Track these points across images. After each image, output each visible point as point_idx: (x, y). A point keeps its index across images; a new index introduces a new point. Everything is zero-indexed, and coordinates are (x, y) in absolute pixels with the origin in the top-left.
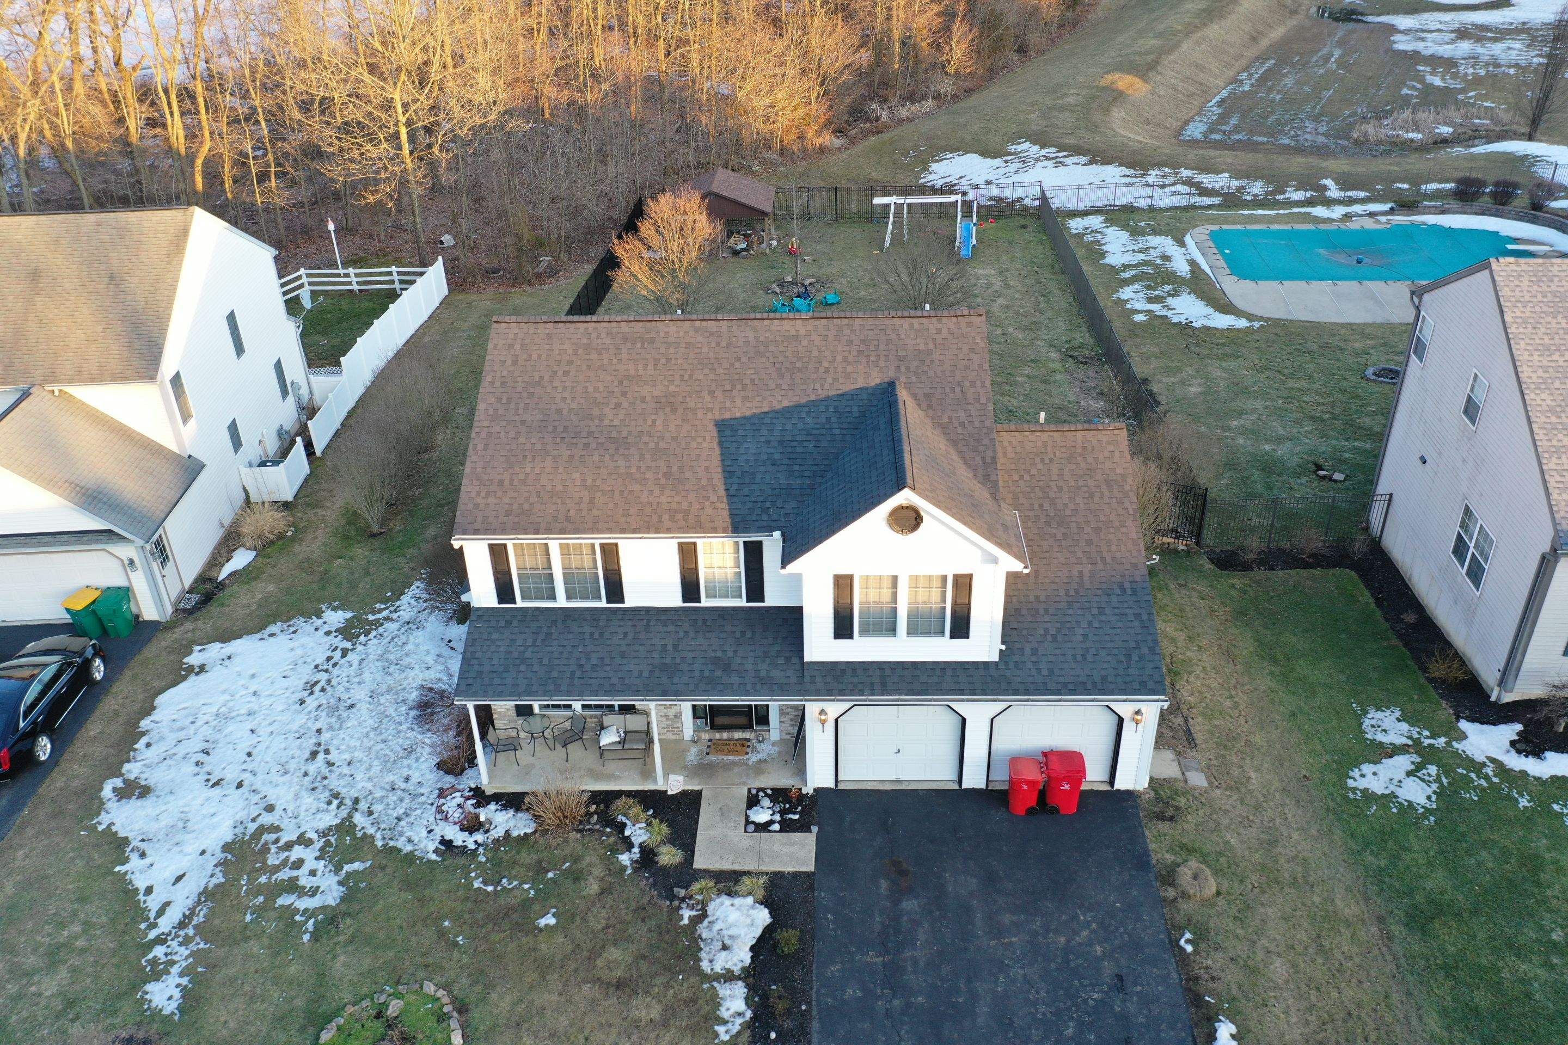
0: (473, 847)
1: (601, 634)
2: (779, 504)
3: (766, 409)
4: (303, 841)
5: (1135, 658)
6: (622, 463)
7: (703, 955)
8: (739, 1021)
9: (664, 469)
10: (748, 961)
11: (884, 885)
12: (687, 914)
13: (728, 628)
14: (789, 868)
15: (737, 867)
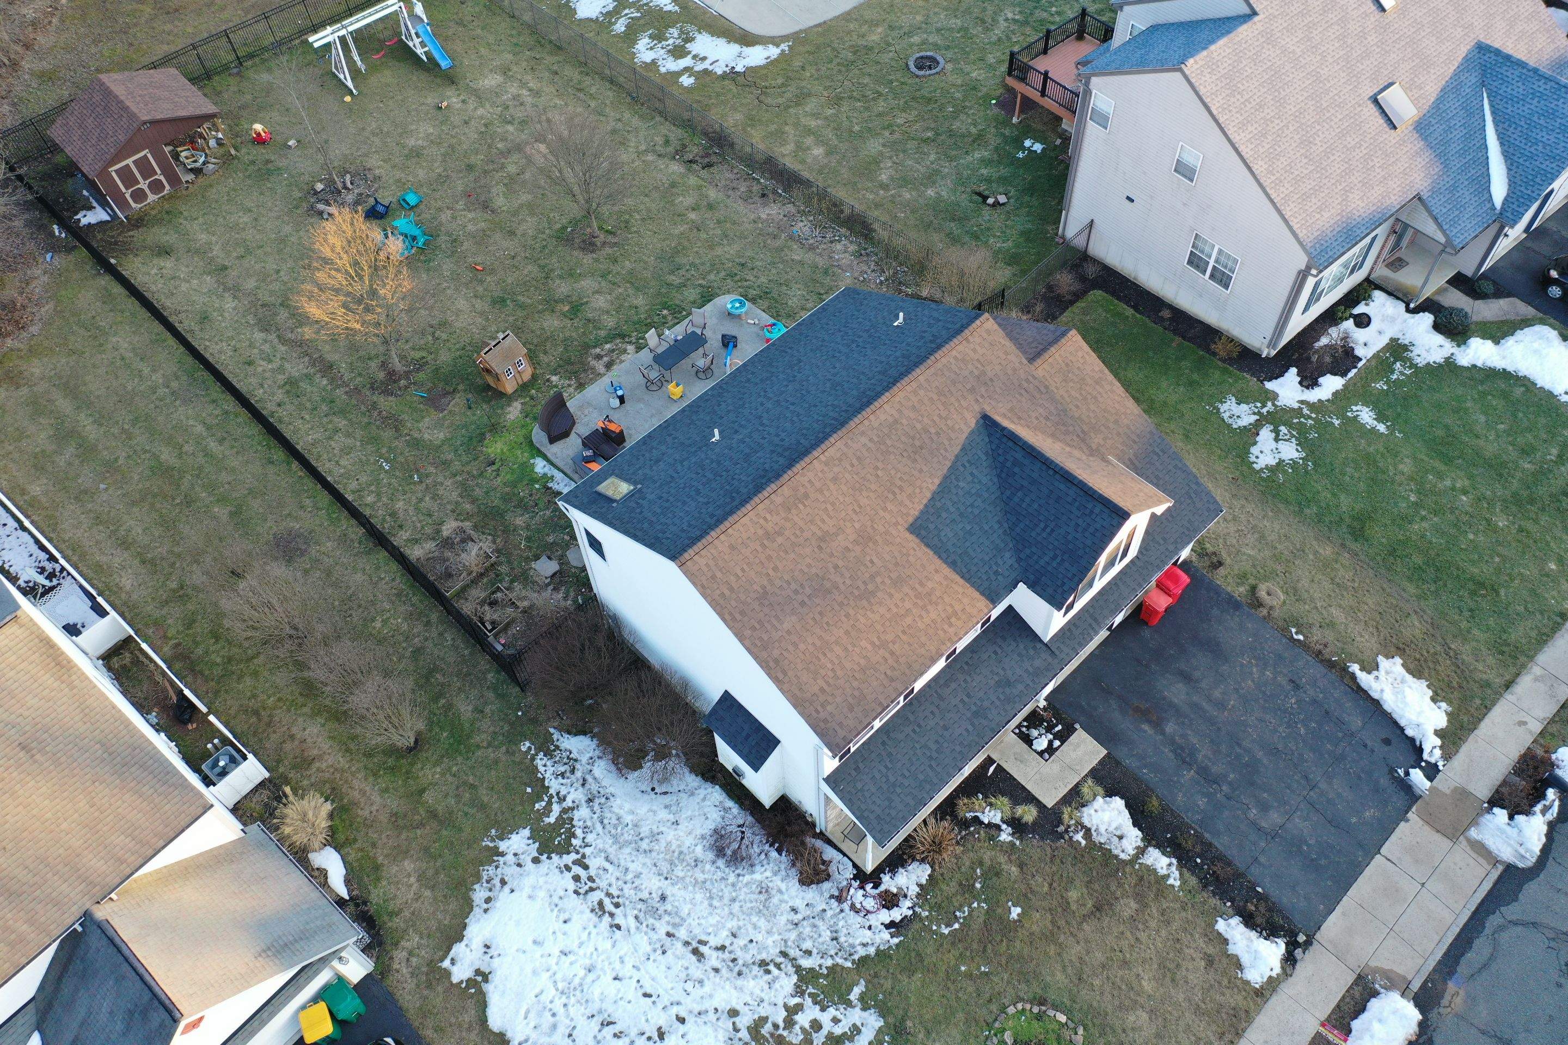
0: (910, 912)
1: (919, 726)
2: (1000, 562)
3: (929, 495)
4: (792, 1011)
5: (1193, 495)
6: (882, 610)
7: (1115, 852)
8: (1174, 868)
9: (912, 593)
10: (1140, 834)
11: (1145, 727)
12: (1079, 837)
13: (985, 656)
14: (1095, 762)
15: (1070, 787)
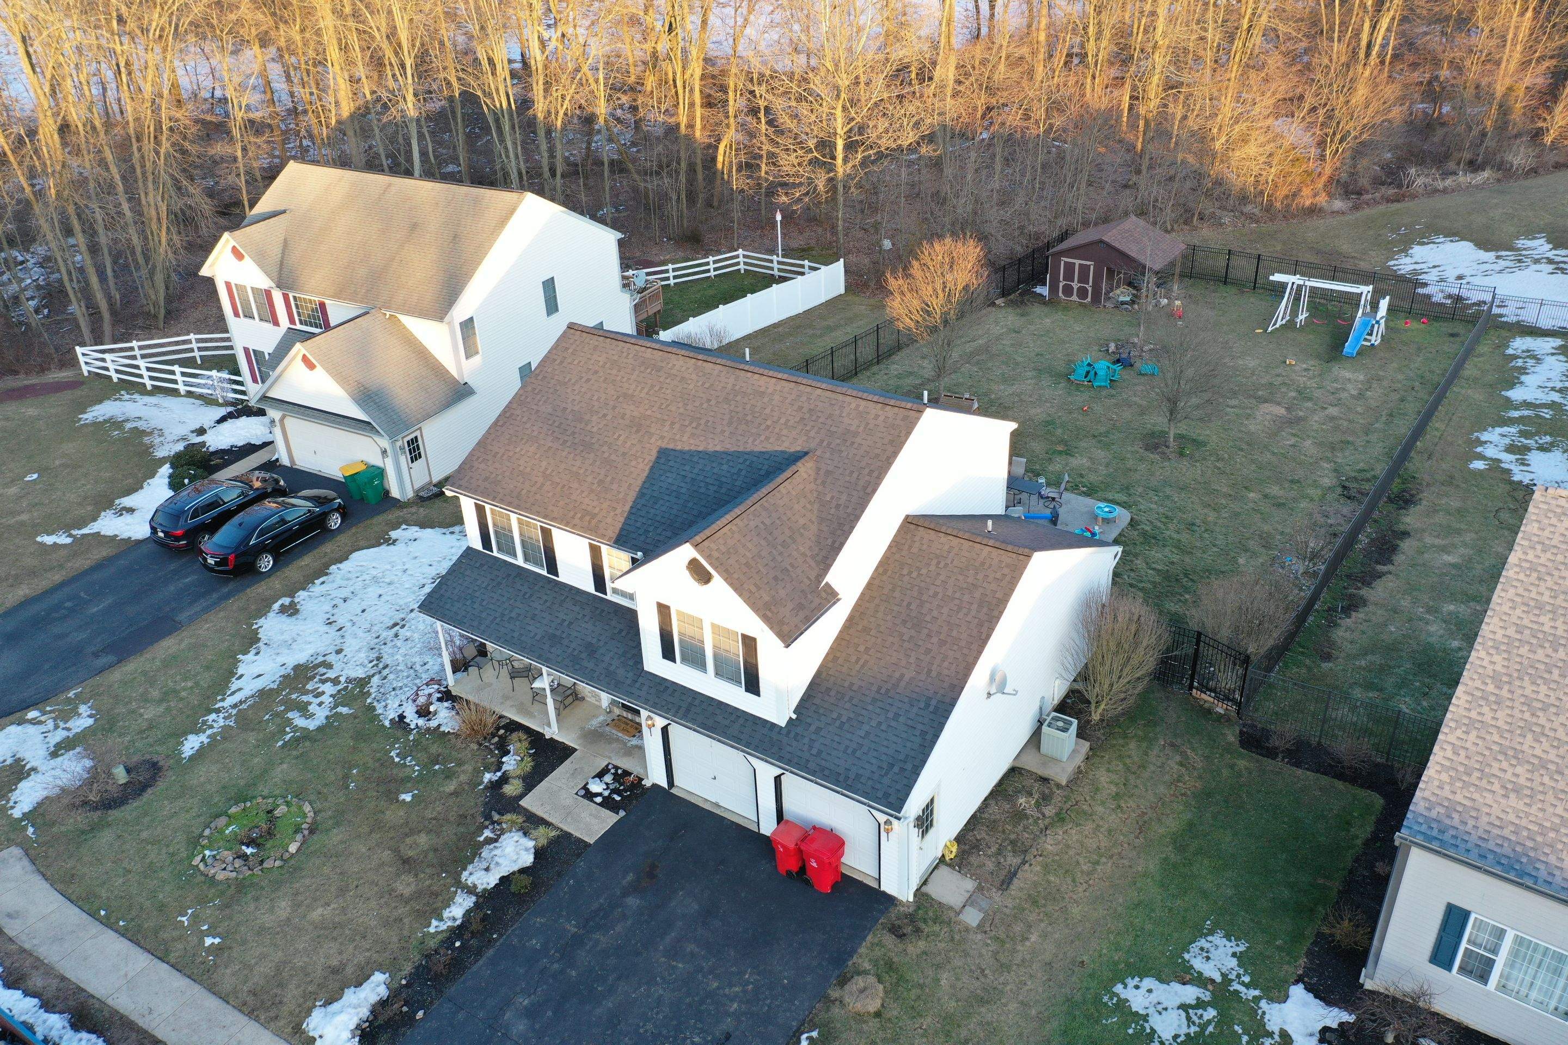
0: (412, 726)
1: (531, 596)
2: (659, 531)
3: (700, 449)
4: (336, 681)
5: (896, 769)
6: (578, 463)
7: (470, 867)
8: (450, 923)
9: (601, 477)
10: (492, 885)
11: (630, 877)
12: (487, 833)
13: (613, 623)
14: (577, 834)
15: (546, 816)
